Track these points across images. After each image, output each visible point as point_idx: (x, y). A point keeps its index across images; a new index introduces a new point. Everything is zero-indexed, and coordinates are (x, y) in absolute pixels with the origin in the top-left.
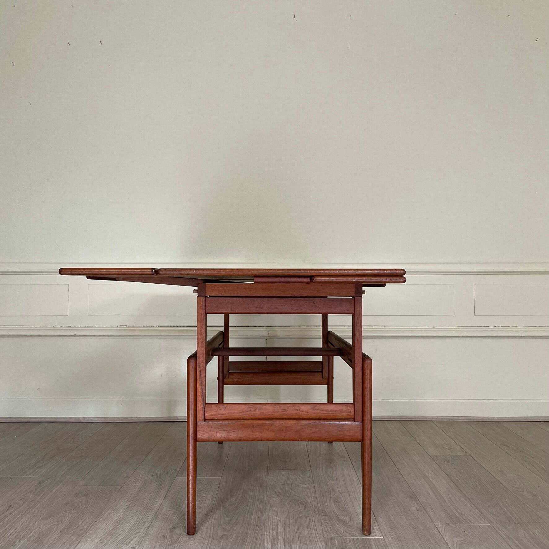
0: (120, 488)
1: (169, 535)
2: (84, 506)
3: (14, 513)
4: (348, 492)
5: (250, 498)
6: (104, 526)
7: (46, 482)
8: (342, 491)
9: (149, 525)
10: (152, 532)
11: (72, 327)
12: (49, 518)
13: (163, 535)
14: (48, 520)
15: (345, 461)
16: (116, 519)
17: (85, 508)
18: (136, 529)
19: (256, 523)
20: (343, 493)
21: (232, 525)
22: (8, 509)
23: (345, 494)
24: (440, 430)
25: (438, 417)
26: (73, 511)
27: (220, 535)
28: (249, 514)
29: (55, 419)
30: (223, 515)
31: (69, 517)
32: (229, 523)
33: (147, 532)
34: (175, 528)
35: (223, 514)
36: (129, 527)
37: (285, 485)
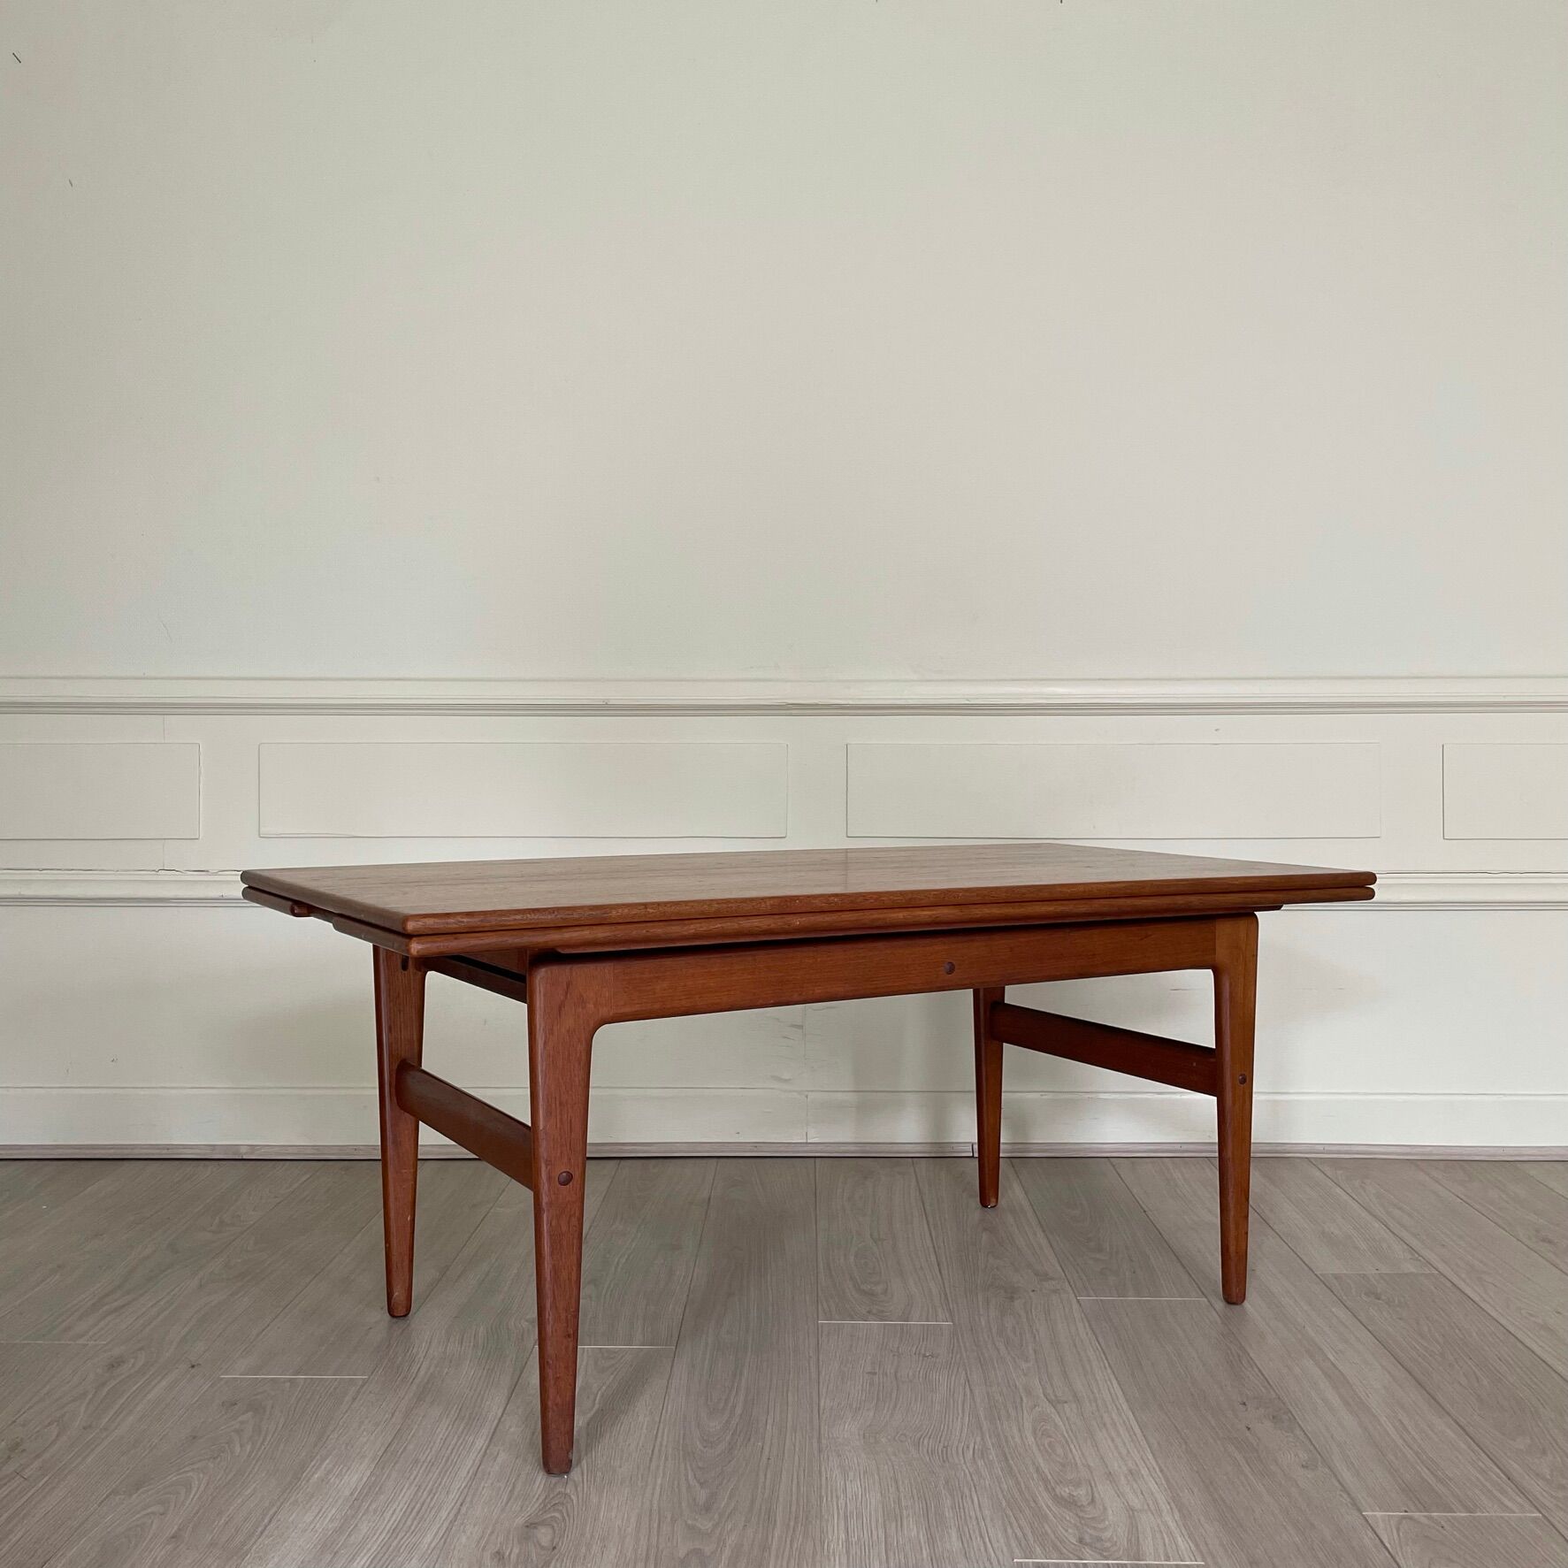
0: (361, 1383)
1: (516, 1551)
2: (248, 1448)
3: (27, 1473)
4: (1077, 1399)
5: (770, 1421)
6: (308, 1518)
7: (132, 1361)
8: (1056, 1396)
9: (452, 1515)
10: (464, 1540)
11: (216, 874)
12: (138, 1489)
13: (498, 1553)
14: (134, 1496)
15: (1055, 1291)
16: (347, 1493)
17: (251, 1452)
18: (413, 1528)
19: (794, 1509)
20: (1059, 1402)
21: (716, 1516)
22: (9, 1458)
23: (1065, 1405)
24: (1338, 1190)
25: (1327, 1148)
26: (212, 1466)
27: (682, 1554)
28: (768, 1476)
29: (165, 1151)
30: (687, 1480)
31: (200, 1485)
32: (707, 1508)
33: (446, 1540)
34: (535, 1528)
35: (686, 1476)
36: (391, 1522)
37: (875, 1373)
